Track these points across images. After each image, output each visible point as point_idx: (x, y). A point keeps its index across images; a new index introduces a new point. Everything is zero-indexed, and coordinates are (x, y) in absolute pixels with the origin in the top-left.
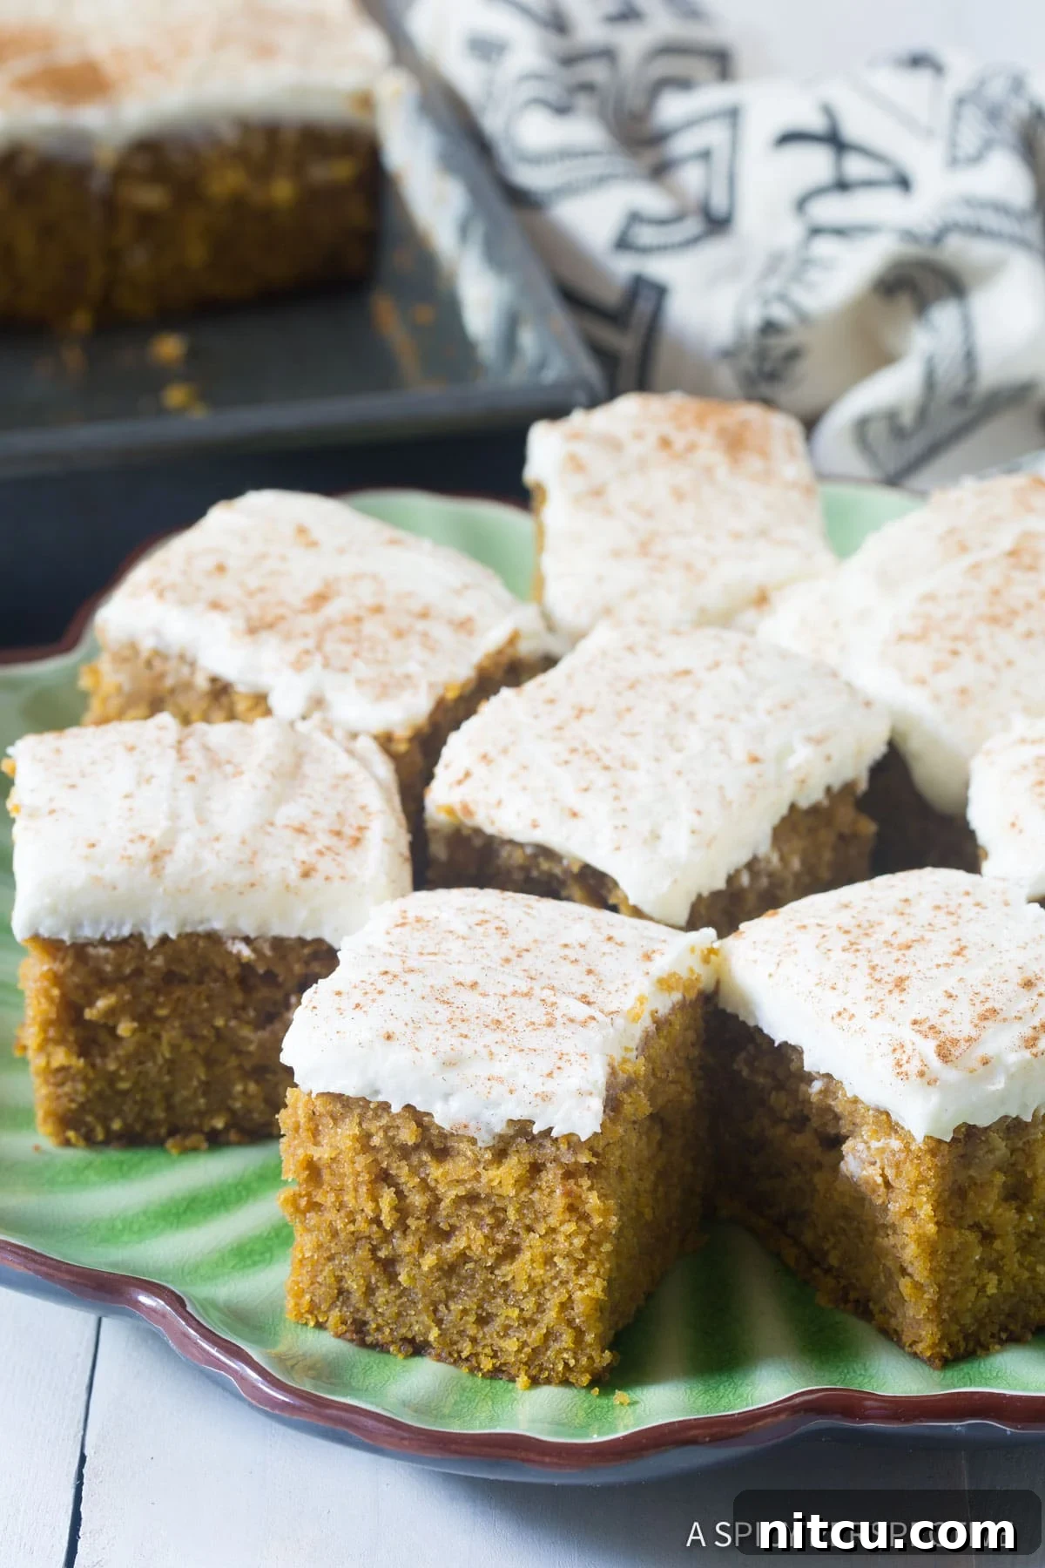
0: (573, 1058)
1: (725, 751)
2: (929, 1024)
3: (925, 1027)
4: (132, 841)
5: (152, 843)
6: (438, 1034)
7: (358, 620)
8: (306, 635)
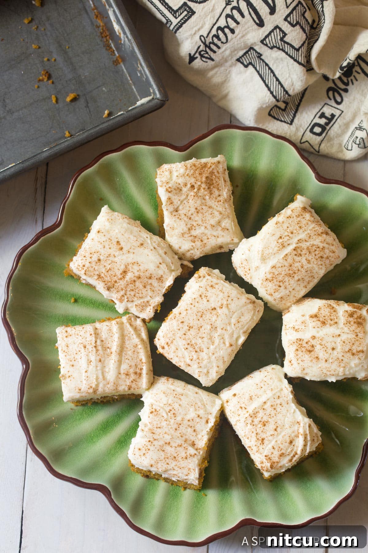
0: (192, 470)
1: (224, 343)
2: (268, 457)
3: (268, 458)
4: (89, 389)
5: (93, 389)
6: (162, 464)
7: (135, 281)
8: (122, 289)
